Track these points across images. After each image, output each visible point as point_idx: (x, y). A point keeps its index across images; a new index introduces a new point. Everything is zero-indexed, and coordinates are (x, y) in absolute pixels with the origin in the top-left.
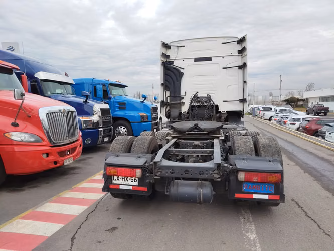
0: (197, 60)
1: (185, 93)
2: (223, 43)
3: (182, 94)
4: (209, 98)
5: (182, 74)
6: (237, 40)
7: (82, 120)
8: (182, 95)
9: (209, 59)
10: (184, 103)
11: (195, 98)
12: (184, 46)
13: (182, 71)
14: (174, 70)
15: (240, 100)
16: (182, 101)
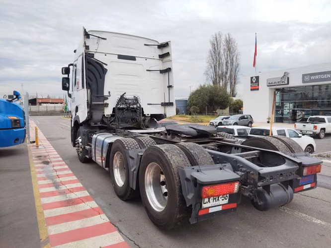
0: (120, 57)
1: (109, 92)
2: (145, 45)
3: (106, 93)
4: (136, 100)
5: (106, 70)
6: (157, 44)
8: (105, 95)
9: (133, 58)
10: (108, 104)
11: (122, 99)
12: (105, 39)
13: (105, 67)
14: (97, 64)
15: (162, 103)
16: (106, 102)
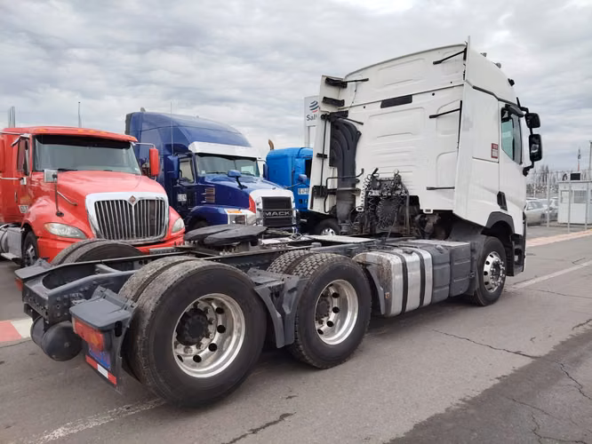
0: (387, 103)
1: (363, 170)
2: (436, 63)
4: (398, 180)
5: (359, 134)
7: (228, 214)
8: (357, 174)
9: (407, 100)
10: (359, 190)
12: (367, 80)
13: (359, 128)
14: (346, 128)
16: (357, 186)
